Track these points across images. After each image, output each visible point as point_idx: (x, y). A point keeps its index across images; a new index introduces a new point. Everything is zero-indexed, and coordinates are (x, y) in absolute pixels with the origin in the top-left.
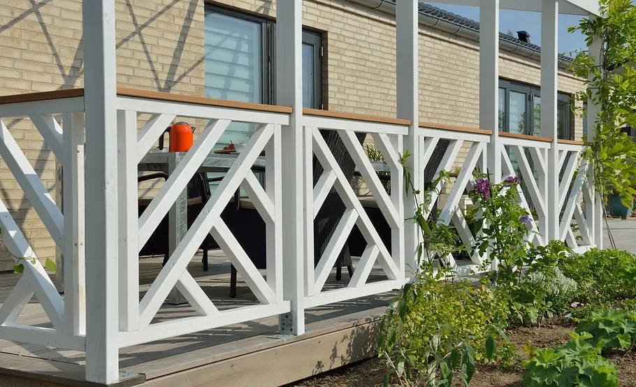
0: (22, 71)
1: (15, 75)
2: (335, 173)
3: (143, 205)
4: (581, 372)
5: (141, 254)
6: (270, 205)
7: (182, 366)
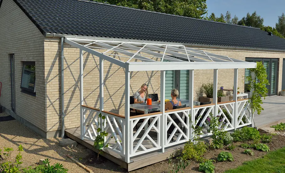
2: (172, 122)
3: (134, 134)
4: (207, 168)
5: (134, 142)
6: (158, 130)
7: (140, 159)
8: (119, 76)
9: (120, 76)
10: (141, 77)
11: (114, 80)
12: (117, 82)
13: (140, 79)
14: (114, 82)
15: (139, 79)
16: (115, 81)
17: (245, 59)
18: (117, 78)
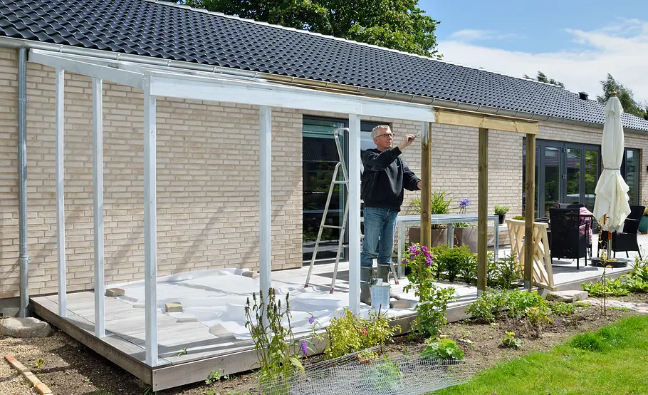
0: (188, 170)
1: (185, 172)
8: (186, 161)
9: (191, 161)
10: (249, 168)
11: (173, 172)
12: (182, 178)
13: (245, 173)
14: (173, 178)
15: (242, 173)
16: (176, 175)
17: (522, 141)
18: (181, 167)
